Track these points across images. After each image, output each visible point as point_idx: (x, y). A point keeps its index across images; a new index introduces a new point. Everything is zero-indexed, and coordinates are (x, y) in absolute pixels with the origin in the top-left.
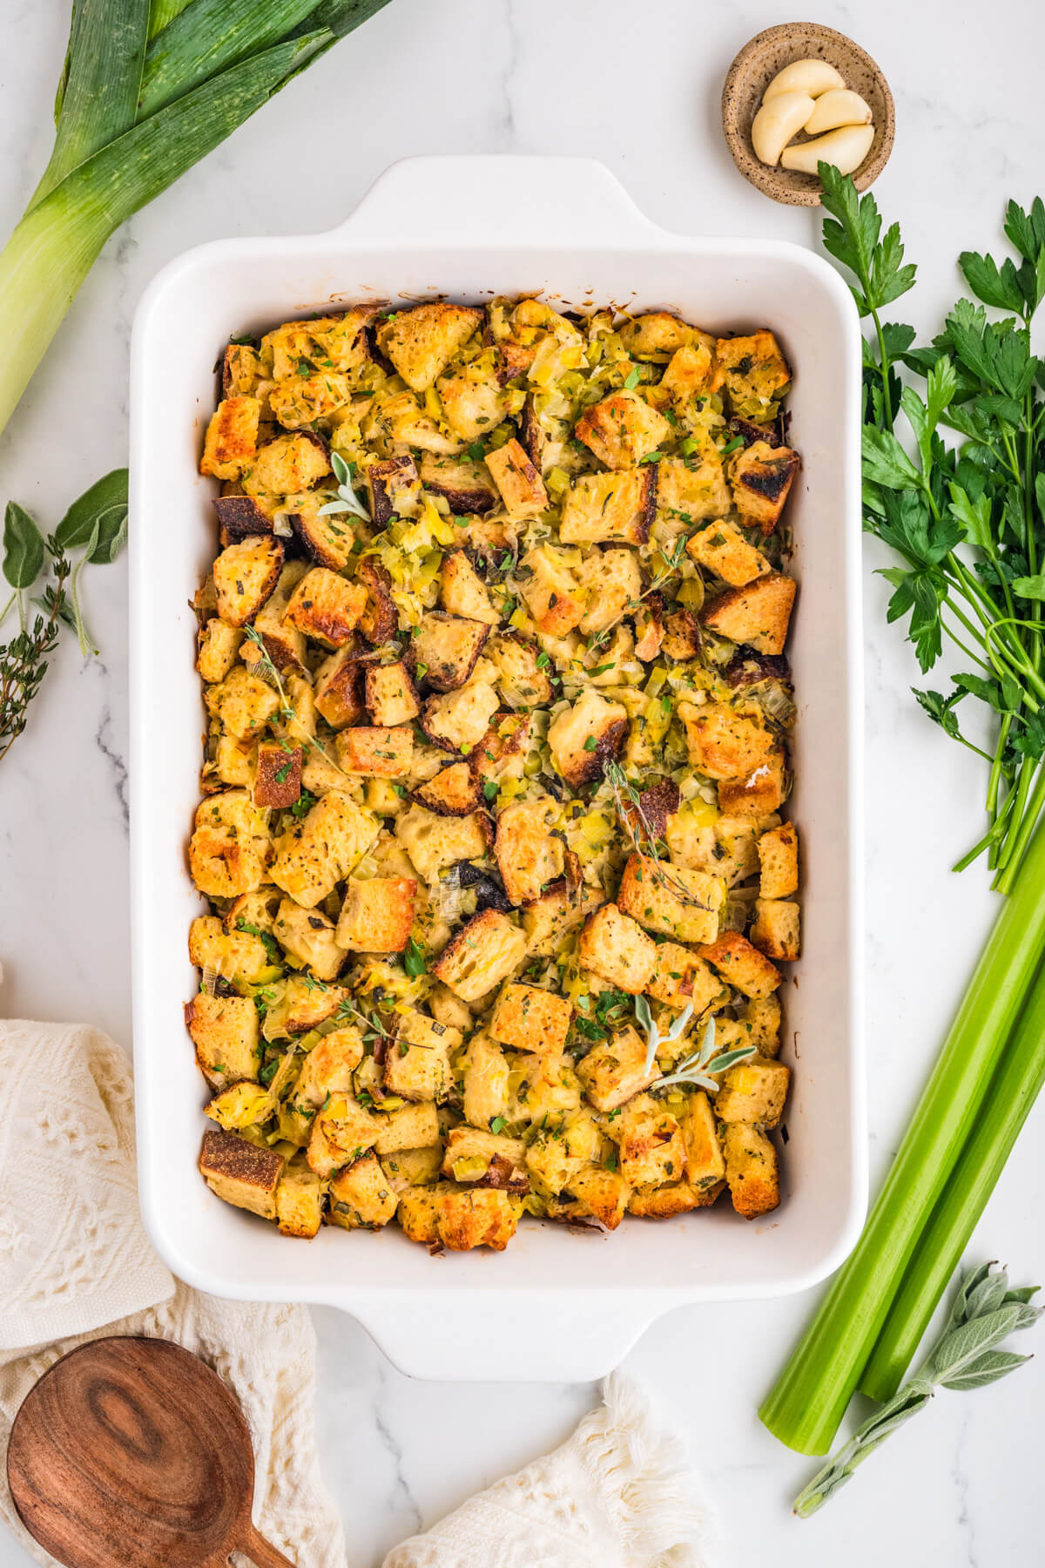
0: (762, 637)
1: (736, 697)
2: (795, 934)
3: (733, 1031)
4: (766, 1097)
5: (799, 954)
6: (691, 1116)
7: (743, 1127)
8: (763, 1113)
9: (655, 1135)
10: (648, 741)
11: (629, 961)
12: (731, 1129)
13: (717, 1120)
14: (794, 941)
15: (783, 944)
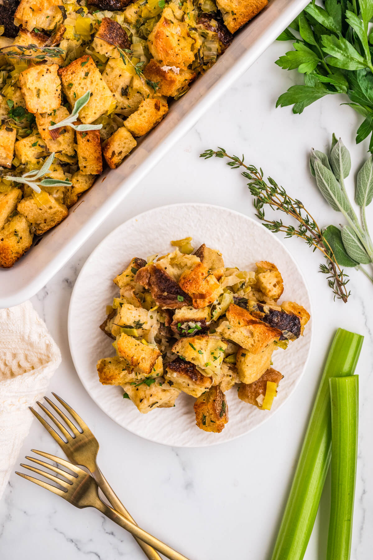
0: (231, 14)
1: (195, 29)
2: (123, 155)
3: (59, 175)
4: (46, 216)
5: (117, 166)
6: (6, 195)
7: (24, 220)
8: (38, 222)
10: (139, 13)
11: (41, 96)
12: (18, 217)
13: (16, 207)
14: (120, 157)
15: (114, 153)
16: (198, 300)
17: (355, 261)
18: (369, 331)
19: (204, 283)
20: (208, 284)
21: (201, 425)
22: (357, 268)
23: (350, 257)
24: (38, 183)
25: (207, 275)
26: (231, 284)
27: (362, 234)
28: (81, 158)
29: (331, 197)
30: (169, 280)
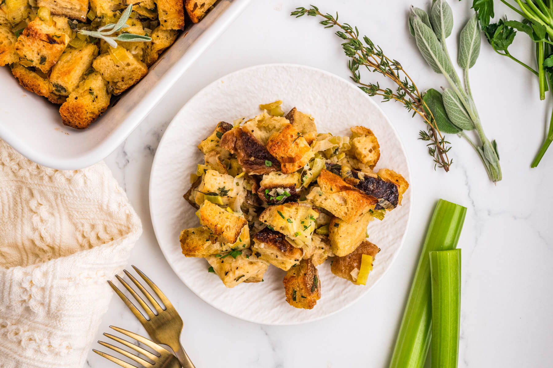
2: (206, 7)
4: (124, 73)
5: (200, 19)
7: (100, 78)
8: (116, 81)
9: (47, 35)
12: (93, 74)
13: (91, 64)
14: (202, 10)
15: (196, 5)
16: (286, 164)
17: (458, 128)
18: (473, 203)
19: (293, 145)
20: (298, 147)
21: (291, 300)
22: (460, 135)
23: (452, 123)
24: (115, 38)
25: (296, 137)
26: (323, 149)
27: (465, 98)
28: (161, 10)
29: (431, 57)
30: (256, 143)
